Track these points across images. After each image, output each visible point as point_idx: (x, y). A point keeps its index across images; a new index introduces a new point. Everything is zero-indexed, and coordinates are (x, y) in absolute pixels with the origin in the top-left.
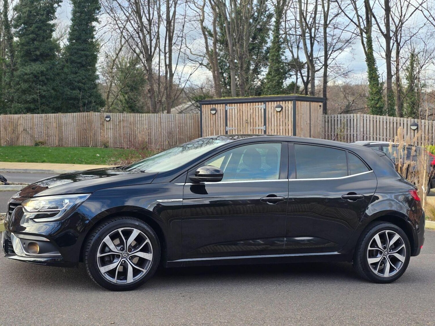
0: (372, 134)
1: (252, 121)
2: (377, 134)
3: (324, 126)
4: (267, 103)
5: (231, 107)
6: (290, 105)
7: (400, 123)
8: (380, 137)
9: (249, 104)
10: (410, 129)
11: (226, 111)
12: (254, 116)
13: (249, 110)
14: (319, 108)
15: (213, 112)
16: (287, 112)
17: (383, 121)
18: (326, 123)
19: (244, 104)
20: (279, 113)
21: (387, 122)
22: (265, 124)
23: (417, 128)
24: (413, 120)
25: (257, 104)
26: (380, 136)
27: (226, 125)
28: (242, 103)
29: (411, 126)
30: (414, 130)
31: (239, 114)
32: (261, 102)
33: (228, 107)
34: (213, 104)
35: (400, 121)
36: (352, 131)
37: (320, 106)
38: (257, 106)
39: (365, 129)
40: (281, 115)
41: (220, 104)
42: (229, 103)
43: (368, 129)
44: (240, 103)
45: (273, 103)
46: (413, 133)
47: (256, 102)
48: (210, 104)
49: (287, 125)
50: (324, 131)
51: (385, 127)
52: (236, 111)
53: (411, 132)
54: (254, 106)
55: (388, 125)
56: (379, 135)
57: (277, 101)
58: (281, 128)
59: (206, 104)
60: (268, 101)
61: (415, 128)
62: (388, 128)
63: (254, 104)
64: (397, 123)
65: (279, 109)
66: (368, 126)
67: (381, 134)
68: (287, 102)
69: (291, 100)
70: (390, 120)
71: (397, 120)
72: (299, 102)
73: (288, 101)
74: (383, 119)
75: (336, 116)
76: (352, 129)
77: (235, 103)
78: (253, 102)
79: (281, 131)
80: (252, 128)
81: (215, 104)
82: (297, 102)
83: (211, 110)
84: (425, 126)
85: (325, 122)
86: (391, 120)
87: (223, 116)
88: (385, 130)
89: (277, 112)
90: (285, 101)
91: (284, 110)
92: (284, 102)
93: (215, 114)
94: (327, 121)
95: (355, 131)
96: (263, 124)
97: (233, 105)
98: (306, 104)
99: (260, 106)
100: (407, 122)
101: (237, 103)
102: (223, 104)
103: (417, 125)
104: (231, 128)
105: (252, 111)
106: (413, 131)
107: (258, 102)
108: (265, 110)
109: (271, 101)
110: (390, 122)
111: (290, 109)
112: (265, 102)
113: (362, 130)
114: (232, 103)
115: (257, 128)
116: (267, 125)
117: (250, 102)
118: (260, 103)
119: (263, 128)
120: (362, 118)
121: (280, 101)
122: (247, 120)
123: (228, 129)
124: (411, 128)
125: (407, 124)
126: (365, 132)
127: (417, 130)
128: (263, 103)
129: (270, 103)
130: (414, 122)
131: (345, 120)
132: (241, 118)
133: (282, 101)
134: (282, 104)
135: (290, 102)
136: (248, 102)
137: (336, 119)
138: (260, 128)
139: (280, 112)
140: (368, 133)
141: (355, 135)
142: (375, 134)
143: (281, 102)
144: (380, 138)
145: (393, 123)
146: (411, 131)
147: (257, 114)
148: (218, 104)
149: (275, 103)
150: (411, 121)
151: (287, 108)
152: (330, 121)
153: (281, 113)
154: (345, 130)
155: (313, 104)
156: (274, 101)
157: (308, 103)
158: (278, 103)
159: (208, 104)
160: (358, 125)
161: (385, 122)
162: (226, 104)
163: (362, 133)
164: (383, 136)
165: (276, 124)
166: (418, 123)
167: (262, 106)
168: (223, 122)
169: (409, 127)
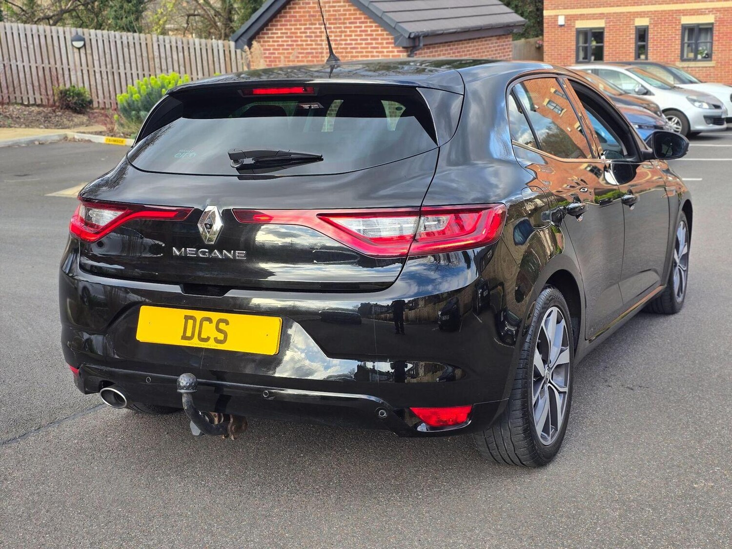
2: (11, 59)
7: (52, 37)
8: (18, 63)
10: (71, 47)
17: (19, 34)
21: (26, 35)
23: (84, 45)
24: (74, 30)
26: (17, 61)
29: (72, 41)
30: (79, 49)
35: (51, 32)
46: (78, 54)
51: (24, 44)
53: (74, 53)
56: (15, 61)
61: (79, 44)
62: (31, 47)
64: (45, 36)
67: (18, 59)
70: (32, 31)
71: (45, 32)
74: (18, 29)
84: (97, 40)
86: (34, 32)
88: (25, 51)
100: (64, 33)
103: (84, 40)
106: (77, 50)
110: (32, 35)
124: (72, 45)
125: (65, 37)
127: (84, 48)
130: (77, 33)
144: (17, 66)
145: (39, 36)
146: (73, 50)
150: (71, 32)
161: (22, 36)
164: (23, 62)
166: (84, 35)
169: (69, 43)
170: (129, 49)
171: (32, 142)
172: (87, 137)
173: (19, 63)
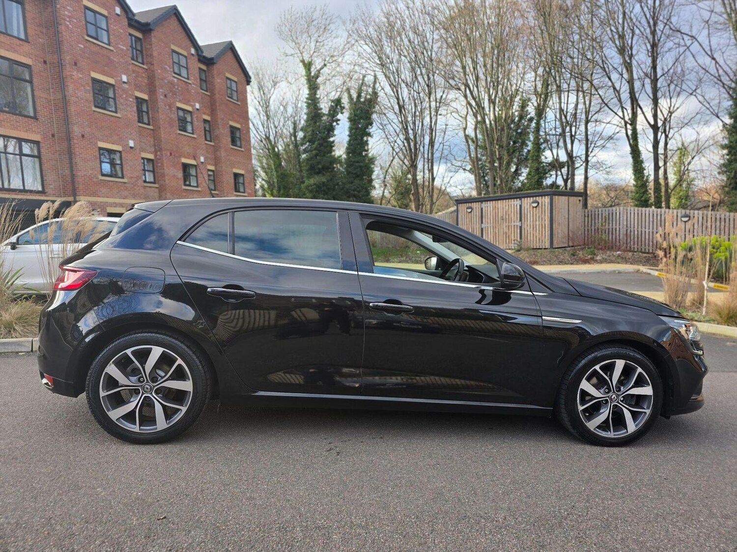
0: (636, 227)
1: (507, 217)
3: (583, 220)
4: (523, 199)
5: (486, 205)
6: (547, 200)
7: (669, 215)
9: (504, 201)
11: (482, 209)
12: (510, 213)
13: (504, 206)
14: (578, 202)
15: (469, 210)
16: (543, 207)
18: (586, 218)
19: (499, 201)
20: (535, 209)
21: (653, 214)
22: (521, 220)
24: (683, 211)
25: (513, 200)
27: (482, 223)
28: (498, 200)
29: (681, 217)
31: (494, 212)
32: (517, 198)
33: (484, 205)
34: (469, 203)
36: (614, 225)
37: (580, 200)
38: (513, 203)
39: (629, 223)
40: (537, 211)
41: (476, 202)
42: (485, 201)
43: (632, 223)
44: (495, 200)
45: (529, 199)
46: (684, 225)
47: (511, 199)
48: (466, 203)
49: (543, 220)
50: (583, 225)
51: (651, 219)
52: (492, 209)
54: (510, 203)
55: (655, 218)
56: (644, 229)
57: (533, 197)
58: (537, 223)
59: (462, 203)
60: (524, 197)
61: (686, 219)
62: (655, 221)
63: (510, 200)
64: (665, 215)
65: (535, 205)
66: (632, 220)
68: (543, 197)
69: (548, 195)
70: (657, 212)
71: (665, 213)
72: (557, 197)
73: (545, 195)
74: (649, 212)
75: (597, 210)
76: (614, 223)
77: (490, 201)
78: (508, 199)
79: (538, 227)
80: (507, 224)
81: (471, 202)
82: (554, 197)
83: (467, 208)
84: (698, 217)
85: (585, 216)
86: (659, 213)
87: (478, 213)
88: (651, 223)
89: (533, 207)
90: (542, 196)
91: (540, 205)
92: (540, 198)
93: (471, 212)
94: (586, 215)
95: (618, 225)
96: (518, 220)
97: (489, 202)
98: (564, 199)
99: (515, 203)
100: (677, 213)
101: (492, 200)
102: (478, 202)
103: (690, 217)
104: (486, 225)
105: (507, 208)
106: (684, 223)
107: (514, 198)
108: (521, 206)
109: (527, 197)
110: (657, 215)
111: (546, 204)
112: (520, 198)
113: (625, 223)
114: (487, 201)
115: (513, 224)
116: (523, 221)
117: (506, 199)
118: (515, 200)
119: (519, 224)
120: (625, 211)
121: (536, 196)
122: (502, 217)
123: (483, 226)
124: (681, 220)
125: (677, 215)
126: (629, 226)
127: (688, 221)
128: (518, 200)
129: (526, 199)
130: (686, 213)
131: (607, 214)
132: (496, 214)
133: (539, 196)
134: (539, 199)
135: (546, 197)
136: (503, 199)
137: (597, 213)
138: (515, 224)
139: (536, 207)
140: (632, 226)
141: (618, 229)
142: (640, 227)
143: (537, 198)
145: (661, 215)
146: (681, 223)
147: (513, 211)
148: (473, 202)
149: (532, 198)
150: (681, 213)
151: (543, 203)
152: (590, 215)
153: (538, 208)
154: (607, 224)
155: (572, 199)
156: (530, 197)
157: (567, 198)
158: (534, 198)
159: (464, 203)
160: (621, 219)
161: (651, 215)
162: (482, 202)
163: (625, 227)
164: (649, 229)
165: (532, 220)
166: (690, 214)
167: (517, 202)
168: (478, 219)
169: (679, 219)
170: (720, 223)
171: (614, 271)
172: (649, 271)
173: (647, 231)
